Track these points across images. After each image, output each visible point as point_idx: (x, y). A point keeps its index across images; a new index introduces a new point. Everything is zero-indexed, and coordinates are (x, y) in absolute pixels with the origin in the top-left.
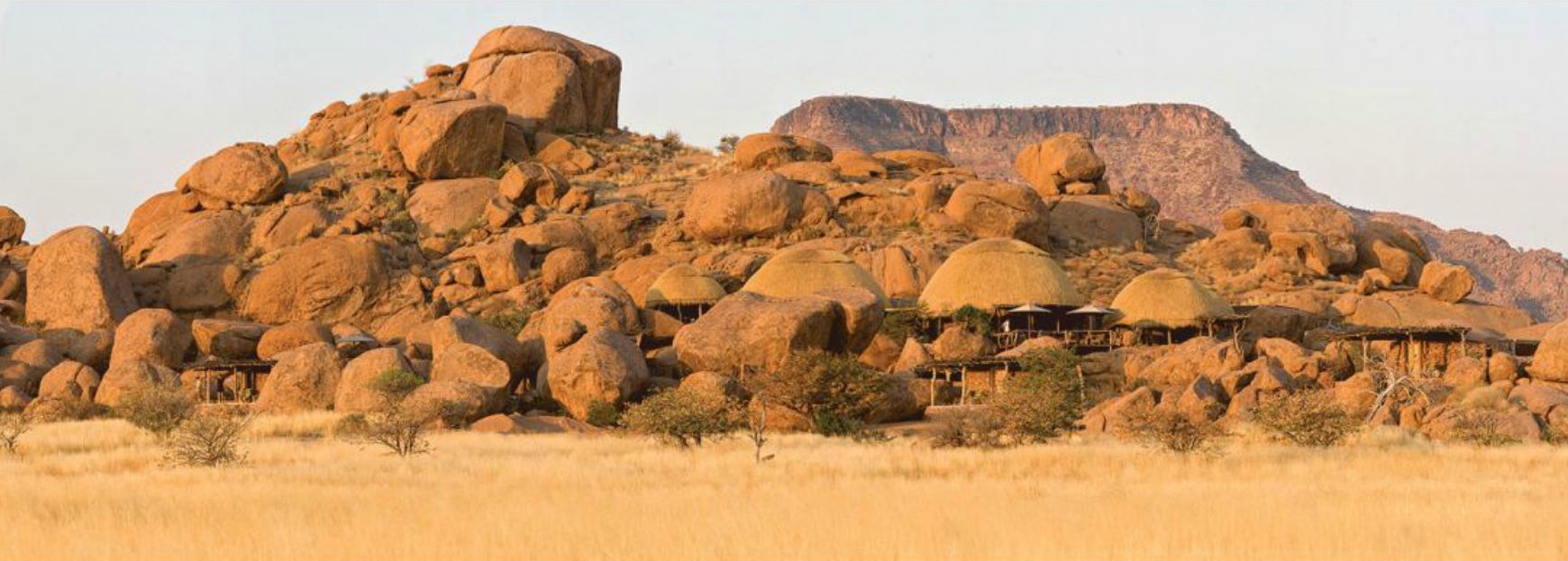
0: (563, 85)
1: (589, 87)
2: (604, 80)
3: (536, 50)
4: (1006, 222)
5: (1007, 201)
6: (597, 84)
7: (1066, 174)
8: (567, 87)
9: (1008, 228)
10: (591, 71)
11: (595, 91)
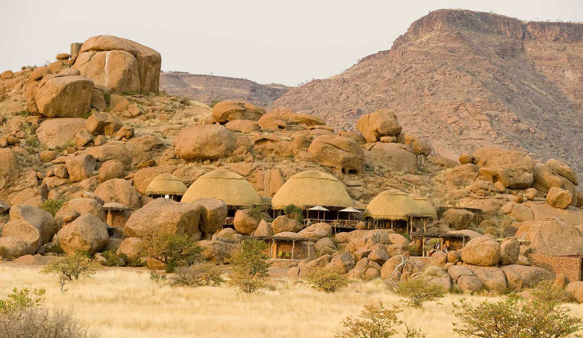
0: (127, 69)
1: (143, 70)
2: (151, 66)
3: (114, 49)
4: (338, 157)
5: (340, 146)
6: (147, 68)
7: (380, 132)
8: (129, 70)
9: (339, 161)
10: (144, 62)
11: (146, 72)
